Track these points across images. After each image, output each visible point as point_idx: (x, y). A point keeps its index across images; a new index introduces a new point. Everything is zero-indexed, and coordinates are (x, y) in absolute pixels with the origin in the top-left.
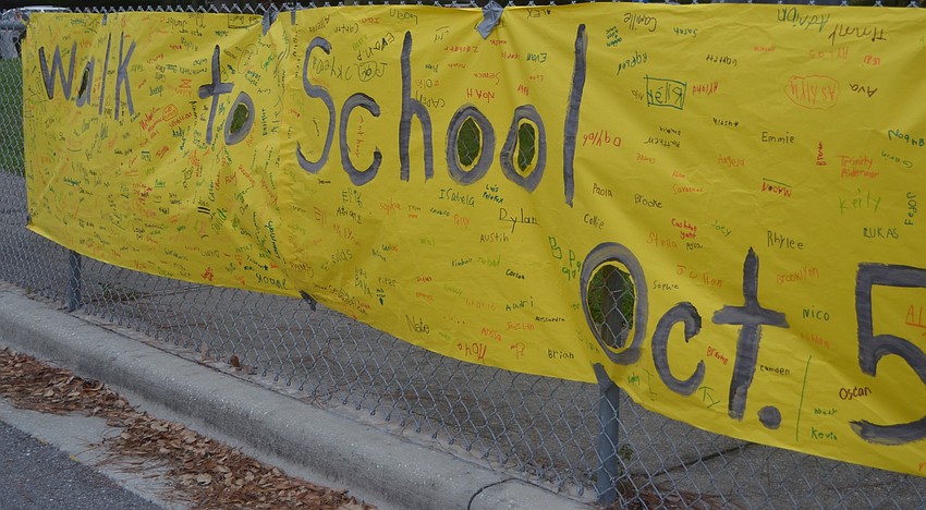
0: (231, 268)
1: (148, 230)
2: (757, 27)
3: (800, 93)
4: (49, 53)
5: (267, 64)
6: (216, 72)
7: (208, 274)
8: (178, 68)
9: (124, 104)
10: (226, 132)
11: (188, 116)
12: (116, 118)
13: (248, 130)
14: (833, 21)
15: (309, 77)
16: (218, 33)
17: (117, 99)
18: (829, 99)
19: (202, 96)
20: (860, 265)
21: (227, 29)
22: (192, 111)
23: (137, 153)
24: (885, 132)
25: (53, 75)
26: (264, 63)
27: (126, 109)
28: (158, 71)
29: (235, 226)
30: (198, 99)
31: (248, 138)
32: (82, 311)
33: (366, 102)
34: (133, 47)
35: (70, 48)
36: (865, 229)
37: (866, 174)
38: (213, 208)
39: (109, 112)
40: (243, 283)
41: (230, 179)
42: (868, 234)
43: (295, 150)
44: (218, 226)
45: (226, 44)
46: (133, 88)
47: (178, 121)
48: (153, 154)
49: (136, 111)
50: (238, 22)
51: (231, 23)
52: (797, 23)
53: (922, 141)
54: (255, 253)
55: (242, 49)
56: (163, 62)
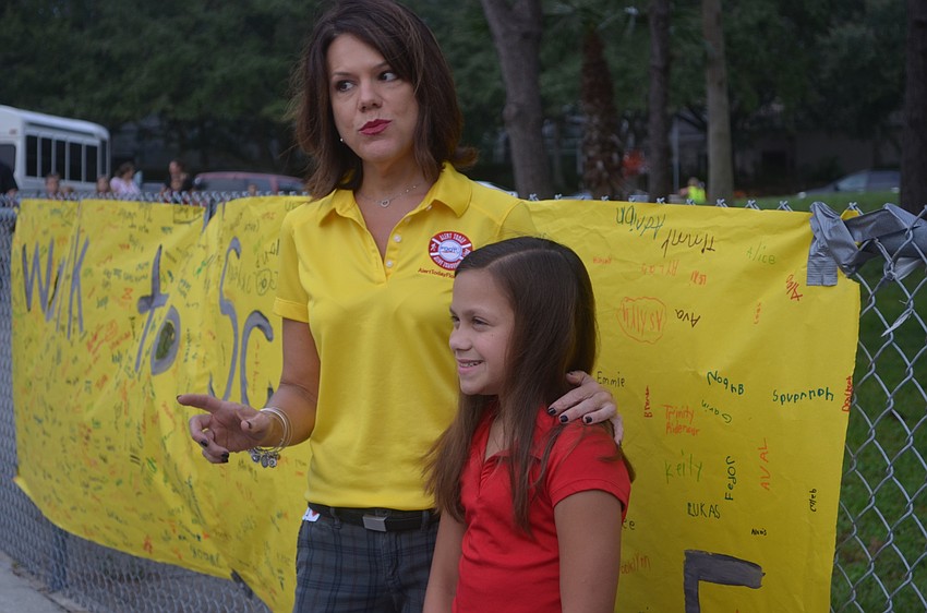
0: (166, 539)
1: (93, 484)
2: (597, 232)
3: (631, 320)
4: (30, 251)
5: (200, 270)
6: (156, 280)
7: (147, 546)
8: (122, 274)
9: (75, 319)
10: (152, 358)
11: (127, 336)
12: (69, 337)
13: (174, 356)
14: (668, 225)
15: (223, 289)
16: (164, 229)
17: (70, 312)
18: (656, 330)
19: (142, 310)
20: (687, 553)
21: (171, 224)
22: (131, 330)
23: (81, 384)
24: (704, 374)
25: (32, 280)
26: (197, 269)
27: (77, 326)
28: (105, 277)
29: (166, 481)
30: (137, 314)
31: (174, 366)
32: (60, 593)
33: (262, 322)
34: (86, 245)
35: (47, 246)
36: (689, 505)
37: (688, 431)
38: (143, 455)
39: (63, 328)
40: (180, 557)
41: (155, 419)
42: (692, 512)
43: (207, 384)
44: (149, 480)
45: (169, 242)
46: (84, 299)
47: (118, 343)
48: (94, 384)
49: (85, 328)
50: (182, 216)
51: (178, 217)
52: (634, 227)
53: (741, 386)
54: (186, 517)
55: (183, 252)
56: (110, 266)
